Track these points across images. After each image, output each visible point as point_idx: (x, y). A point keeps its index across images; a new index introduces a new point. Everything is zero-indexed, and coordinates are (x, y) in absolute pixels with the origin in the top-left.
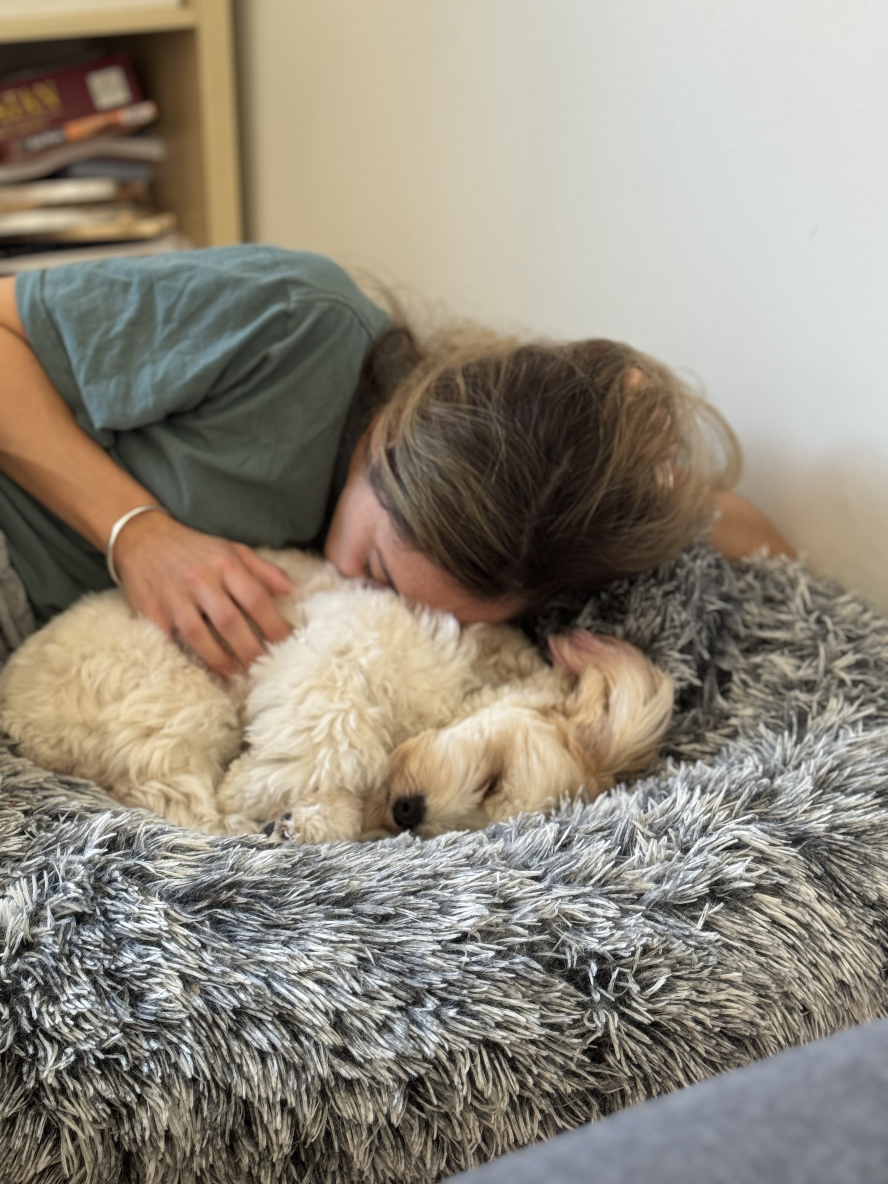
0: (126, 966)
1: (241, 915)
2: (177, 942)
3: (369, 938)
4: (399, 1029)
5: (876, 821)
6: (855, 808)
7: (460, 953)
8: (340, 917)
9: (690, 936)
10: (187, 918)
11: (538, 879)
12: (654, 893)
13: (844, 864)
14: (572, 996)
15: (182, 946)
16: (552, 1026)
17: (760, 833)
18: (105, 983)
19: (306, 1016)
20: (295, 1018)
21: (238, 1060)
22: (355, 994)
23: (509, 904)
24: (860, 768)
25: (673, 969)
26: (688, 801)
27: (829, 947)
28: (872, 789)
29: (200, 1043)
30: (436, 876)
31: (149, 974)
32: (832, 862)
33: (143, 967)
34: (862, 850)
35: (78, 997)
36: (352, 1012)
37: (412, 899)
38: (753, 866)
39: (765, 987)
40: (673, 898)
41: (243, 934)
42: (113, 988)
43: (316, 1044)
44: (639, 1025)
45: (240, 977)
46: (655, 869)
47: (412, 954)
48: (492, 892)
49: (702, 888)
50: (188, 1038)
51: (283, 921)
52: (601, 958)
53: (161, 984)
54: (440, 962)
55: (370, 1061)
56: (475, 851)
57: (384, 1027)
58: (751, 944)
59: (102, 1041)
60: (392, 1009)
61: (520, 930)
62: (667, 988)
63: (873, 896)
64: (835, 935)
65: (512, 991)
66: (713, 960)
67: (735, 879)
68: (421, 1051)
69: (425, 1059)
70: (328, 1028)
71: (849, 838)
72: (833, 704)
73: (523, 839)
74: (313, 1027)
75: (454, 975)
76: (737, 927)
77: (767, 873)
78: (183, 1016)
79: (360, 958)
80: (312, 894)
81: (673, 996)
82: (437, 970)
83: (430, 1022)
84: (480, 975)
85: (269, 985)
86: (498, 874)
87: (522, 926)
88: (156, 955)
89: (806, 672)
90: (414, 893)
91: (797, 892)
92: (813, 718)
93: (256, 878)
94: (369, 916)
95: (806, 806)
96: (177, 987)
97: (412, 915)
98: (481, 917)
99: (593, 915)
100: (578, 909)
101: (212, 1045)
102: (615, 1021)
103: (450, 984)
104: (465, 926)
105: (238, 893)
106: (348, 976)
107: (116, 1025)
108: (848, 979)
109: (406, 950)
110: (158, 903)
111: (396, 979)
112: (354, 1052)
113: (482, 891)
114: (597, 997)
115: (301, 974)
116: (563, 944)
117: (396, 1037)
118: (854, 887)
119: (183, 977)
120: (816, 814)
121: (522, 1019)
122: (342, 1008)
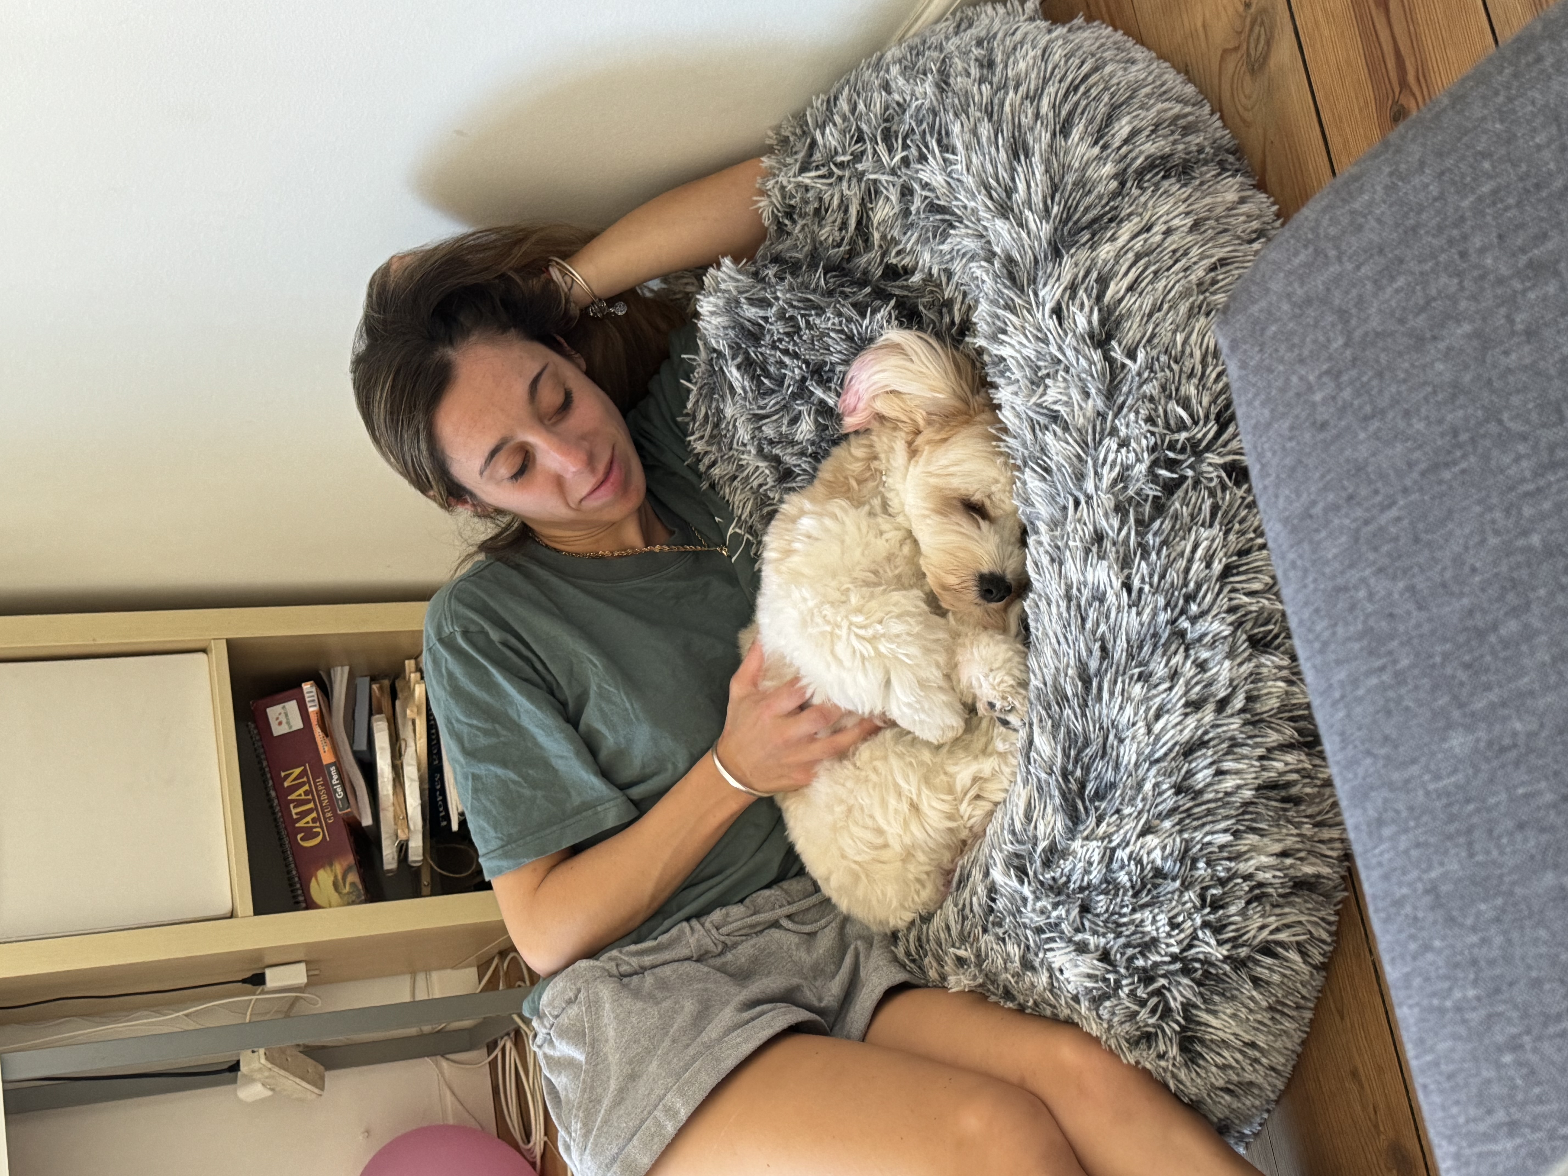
0: (1131, 880)
1: (1093, 775)
2: (1112, 834)
3: (1121, 668)
4: (1204, 655)
5: (1042, 168)
6: (1029, 187)
7: (1141, 590)
8: (1100, 689)
9: (1139, 374)
10: (1092, 821)
11: (1077, 503)
12: (1097, 402)
13: (1081, 209)
14: (1187, 492)
15: (1117, 831)
16: (1213, 515)
17: (1048, 287)
18: (1145, 899)
19: (1187, 733)
20: (1187, 742)
21: (1221, 795)
22: (1170, 689)
23: (1099, 537)
24: (989, 168)
25: (1170, 397)
26: (1013, 346)
27: (1158, 238)
28: (1011, 164)
29: (1204, 825)
30: (1068, 597)
31: (1139, 862)
32: (1079, 219)
33: (1133, 866)
34: (1069, 187)
35: (1154, 921)
36: (1186, 693)
37: (1089, 625)
38: (1078, 302)
39: (1191, 308)
40: (1103, 384)
41: (1109, 775)
42: (1149, 891)
43: (1213, 727)
44: (1218, 434)
45: (1148, 787)
46: (1076, 395)
47: (1139, 633)
48: (1087, 551)
49: (1097, 356)
50: (1198, 835)
51: (1101, 740)
52: (1155, 464)
53: (1149, 853)
54: (1148, 611)
55: (1231, 680)
56: (1047, 552)
57: (1202, 666)
58: (1150, 315)
59: (1195, 907)
60: (1187, 657)
61: (1124, 532)
62: (1185, 404)
63: (1114, 184)
64: (1148, 228)
65: (1179, 549)
66: (1163, 358)
67: (1090, 322)
68: (1225, 638)
69: (1234, 633)
70: (1199, 715)
71: (1057, 199)
72: (924, 176)
73: (1037, 505)
74: (1197, 728)
75: (1161, 601)
76: (1135, 326)
77: (1086, 290)
78: (1178, 840)
79: (1139, 679)
80: (1078, 710)
81: (1194, 401)
82: (1154, 614)
83: (1202, 626)
84: (1162, 577)
85: (1157, 761)
86: (1071, 543)
87: (1120, 530)
88: (1122, 854)
89: (894, 196)
90: (1084, 620)
91: (1106, 262)
92: (938, 198)
93: (1059, 754)
94: (1101, 664)
95: (1024, 235)
96: (1151, 840)
97: (1103, 628)
98: (1110, 567)
99: (1114, 462)
100: (1108, 475)
101: (1206, 816)
102: (1212, 458)
103: (1168, 604)
104: (1117, 584)
105: (1072, 773)
106: (1154, 692)
107: (1182, 893)
108: (1189, 221)
109: (1134, 637)
110: (1076, 845)
111: (1160, 651)
112: (1222, 694)
113: (1086, 560)
114: (1190, 473)
115: (1149, 731)
116: (1138, 493)
117: (1213, 657)
118: (1104, 202)
119: (1143, 834)
120: (1032, 226)
121: (1205, 544)
122: (1183, 701)
